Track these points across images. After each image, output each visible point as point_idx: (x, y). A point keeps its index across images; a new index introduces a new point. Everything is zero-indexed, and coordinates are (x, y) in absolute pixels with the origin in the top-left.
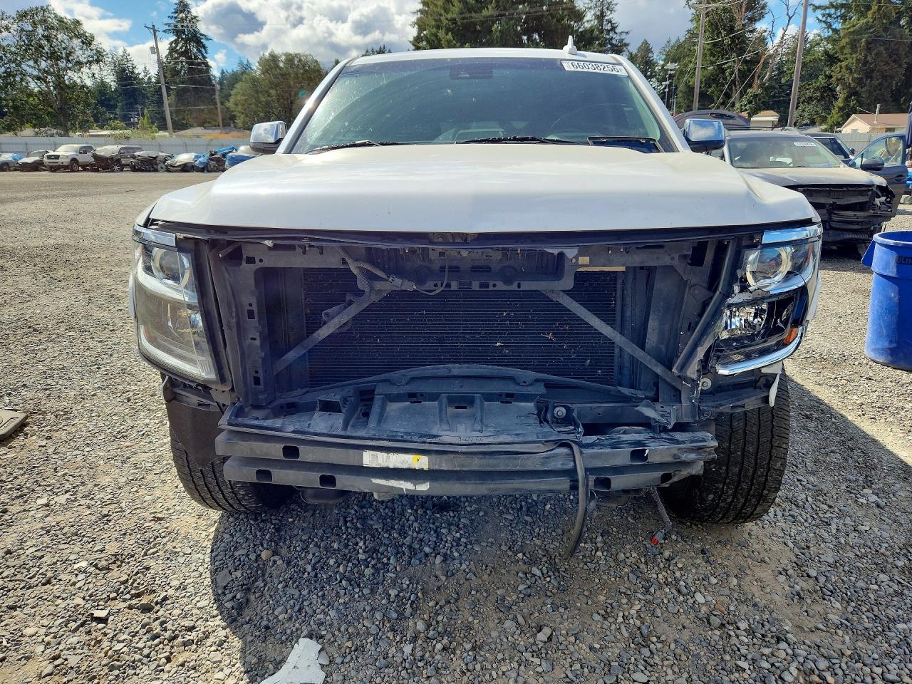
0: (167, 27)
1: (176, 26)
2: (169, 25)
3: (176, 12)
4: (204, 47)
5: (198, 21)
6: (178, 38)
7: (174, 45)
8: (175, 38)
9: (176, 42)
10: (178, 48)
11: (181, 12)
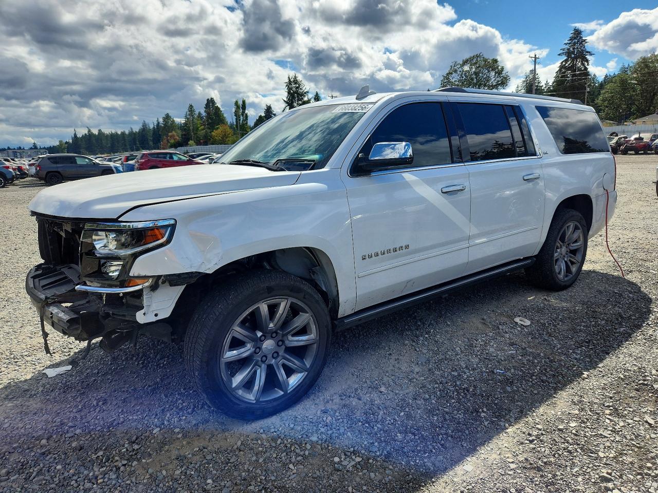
0: (562, 51)
1: (568, 49)
2: (563, 50)
3: (570, 40)
4: (587, 61)
5: (586, 42)
6: (568, 58)
7: (564, 63)
8: (566, 58)
9: (566, 61)
10: (567, 65)
11: (575, 38)
